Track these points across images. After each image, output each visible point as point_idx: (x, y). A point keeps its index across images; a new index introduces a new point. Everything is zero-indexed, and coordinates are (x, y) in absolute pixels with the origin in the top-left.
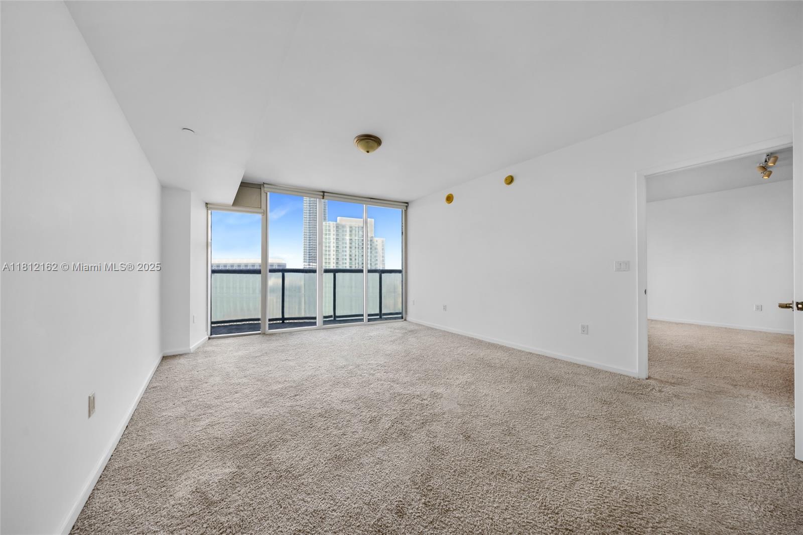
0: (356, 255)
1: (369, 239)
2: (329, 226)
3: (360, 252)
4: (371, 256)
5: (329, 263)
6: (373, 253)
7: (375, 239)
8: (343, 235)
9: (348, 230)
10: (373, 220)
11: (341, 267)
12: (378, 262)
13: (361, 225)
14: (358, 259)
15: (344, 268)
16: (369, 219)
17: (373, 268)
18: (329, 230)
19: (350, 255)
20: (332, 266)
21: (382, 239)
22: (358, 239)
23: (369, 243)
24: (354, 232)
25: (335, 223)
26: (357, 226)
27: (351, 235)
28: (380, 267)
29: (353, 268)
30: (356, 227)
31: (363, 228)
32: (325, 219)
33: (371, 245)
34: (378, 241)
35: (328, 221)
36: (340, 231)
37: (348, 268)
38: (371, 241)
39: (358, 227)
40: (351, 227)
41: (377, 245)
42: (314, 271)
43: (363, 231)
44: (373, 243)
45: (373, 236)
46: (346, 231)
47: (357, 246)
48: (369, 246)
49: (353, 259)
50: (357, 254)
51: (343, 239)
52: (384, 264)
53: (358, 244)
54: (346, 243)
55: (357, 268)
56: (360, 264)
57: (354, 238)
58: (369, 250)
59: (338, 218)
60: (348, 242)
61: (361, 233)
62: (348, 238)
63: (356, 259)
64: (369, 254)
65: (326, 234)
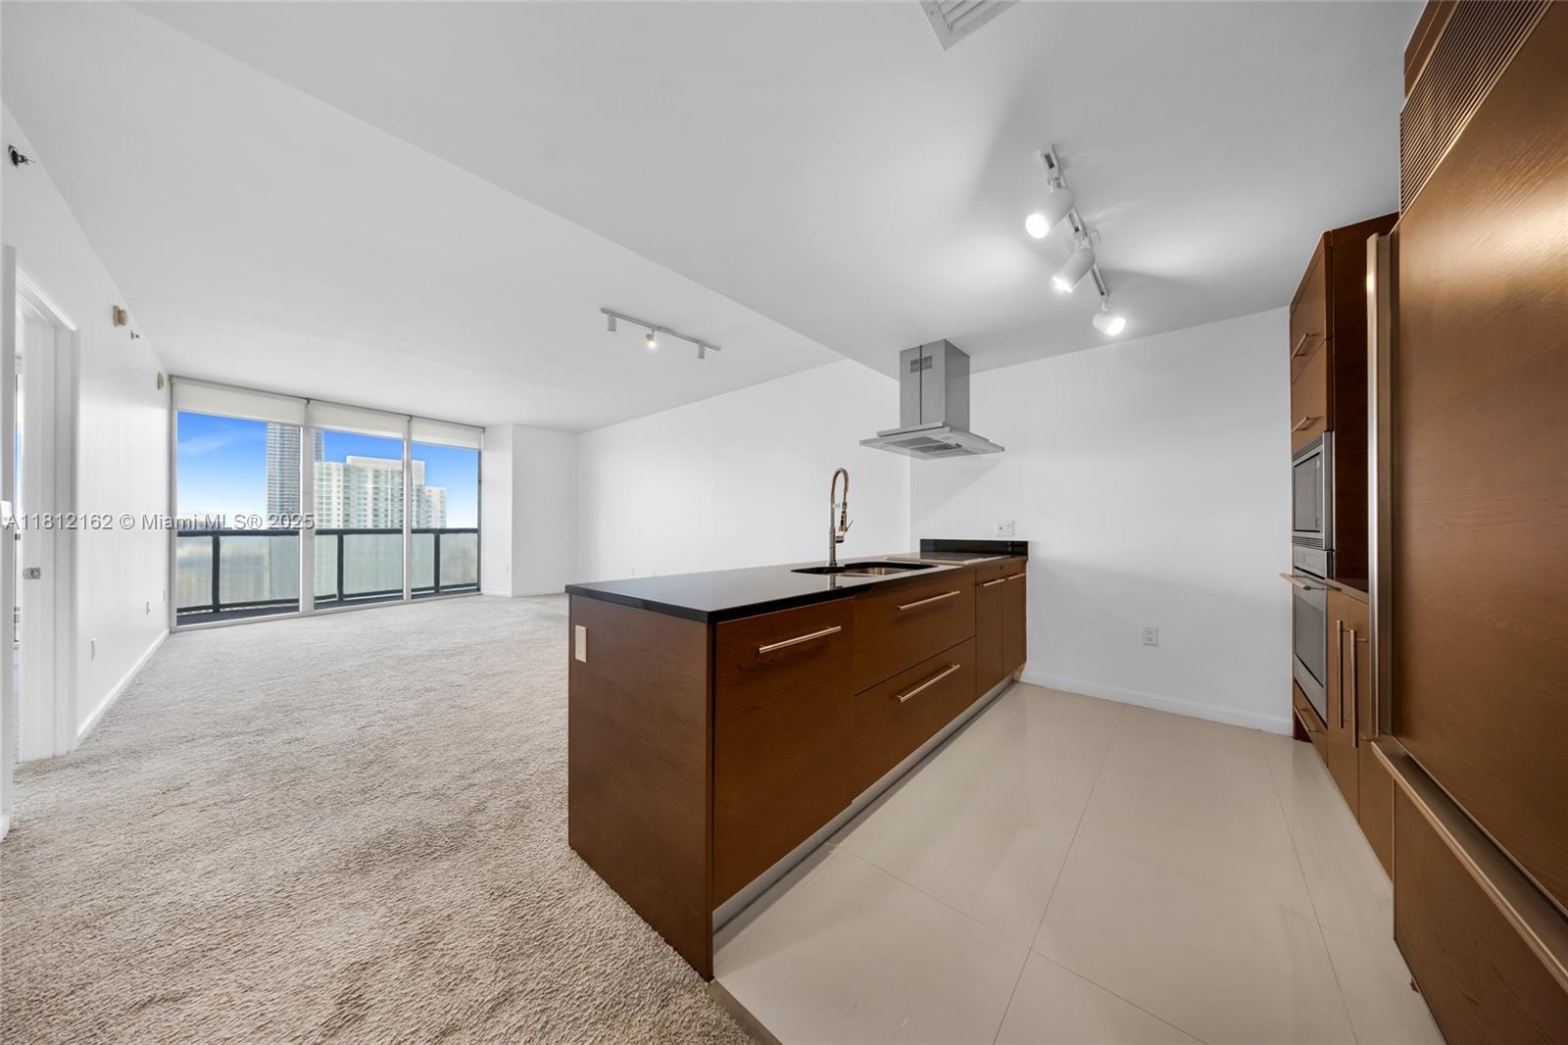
0: (387, 510)
1: (414, 488)
2: (328, 468)
3: (396, 505)
4: (418, 512)
5: (328, 521)
6: (423, 506)
7: (427, 489)
8: (359, 482)
9: (370, 474)
10: (423, 463)
11: (354, 526)
12: (433, 519)
13: (400, 468)
14: (392, 516)
15: (362, 527)
16: (414, 462)
17: (423, 526)
18: (329, 474)
19: (375, 510)
20: (336, 524)
21: (442, 488)
22: (392, 489)
23: (414, 493)
24: (382, 478)
25: (341, 464)
26: (389, 470)
27: (375, 482)
28: (436, 525)
29: (382, 526)
30: (387, 472)
31: (402, 473)
32: (319, 458)
33: (418, 496)
34: (433, 492)
35: (326, 461)
36: (354, 476)
37: (370, 526)
38: (418, 490)
39: (392, 472)
40: (376, 471)
41: (430, 496)
42: (295, 533)
43: (402, 478)
44: (424, 493)
45: (423, 483)
46: (366, 476)
47: (389, 497)
48: (415, 498)
49: (382, 516)
50: (390, 508)
51: (360, 487)
52: (445, 522)
53: (392, 495)
54: (366, 493)
55: (389, 527)
56: (396, 521)
57: (382, 485)
58: (415, 503)
59: (349, 458)
60: (370, 492)
61: (397, 479)
62: (370, 486)
63: (387, 515)
64: (414, 508)
65: (322, 480)
